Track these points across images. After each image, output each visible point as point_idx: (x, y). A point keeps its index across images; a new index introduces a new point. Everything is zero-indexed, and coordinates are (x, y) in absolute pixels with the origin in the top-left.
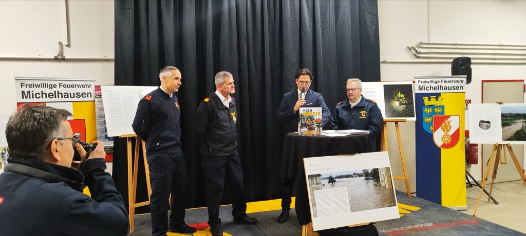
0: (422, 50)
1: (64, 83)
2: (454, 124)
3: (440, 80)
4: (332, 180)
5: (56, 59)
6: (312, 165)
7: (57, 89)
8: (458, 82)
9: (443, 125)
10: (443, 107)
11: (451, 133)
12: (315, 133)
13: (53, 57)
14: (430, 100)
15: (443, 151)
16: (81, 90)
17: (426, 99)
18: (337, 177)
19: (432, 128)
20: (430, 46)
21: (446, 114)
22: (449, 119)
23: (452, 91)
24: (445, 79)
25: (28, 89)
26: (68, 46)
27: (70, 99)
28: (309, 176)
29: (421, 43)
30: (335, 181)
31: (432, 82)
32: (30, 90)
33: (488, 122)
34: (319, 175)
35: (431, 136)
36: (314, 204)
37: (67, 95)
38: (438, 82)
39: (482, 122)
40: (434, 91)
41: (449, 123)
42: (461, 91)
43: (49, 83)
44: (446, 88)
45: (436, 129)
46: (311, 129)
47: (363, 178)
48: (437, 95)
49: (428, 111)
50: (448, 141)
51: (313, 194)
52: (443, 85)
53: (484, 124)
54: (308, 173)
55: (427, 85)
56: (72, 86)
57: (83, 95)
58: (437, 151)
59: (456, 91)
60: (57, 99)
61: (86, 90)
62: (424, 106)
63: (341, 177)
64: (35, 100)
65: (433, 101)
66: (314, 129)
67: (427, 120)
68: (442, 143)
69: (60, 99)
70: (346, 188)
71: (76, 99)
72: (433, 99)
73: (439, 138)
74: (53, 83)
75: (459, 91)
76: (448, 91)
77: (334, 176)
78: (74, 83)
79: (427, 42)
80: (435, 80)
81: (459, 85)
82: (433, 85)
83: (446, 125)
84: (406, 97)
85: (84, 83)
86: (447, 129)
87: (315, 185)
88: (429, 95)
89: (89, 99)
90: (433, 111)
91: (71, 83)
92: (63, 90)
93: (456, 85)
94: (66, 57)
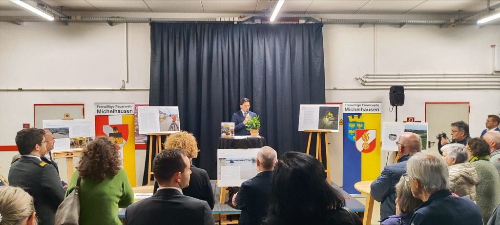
0: (368, 80)
1: (118, 105)
2: (371, 135)
3: (361, 104)
4: (232, 162)
5: (121, 90)
6: (221, 153)
7: (115, 108)
8: (375, 105)
9: (364, 136)
10: (363, 123)
11: (369, 142)
12: (230, 136)
13: (119, 89)
14: (353, 118)
15: (363, 155)
16: (127, 109)
17: (350, 117)
18: (235, 161)
19: (354, 138)
20: (375, 77)
21: (365, 128)
22: (368, 132)
23: (370, 112)
24: (365, 104)
25: (100, 109)
26: (127, 82)
27: (121, 114)
28: (219, 159)
29: (367, 75)
30: (233, 162)
31: (355, 105)
32: (101, 109)
33: (395, 135)
34: (225, 159)
35: (354, 143)
36: (220, 174)
37: (119, 112)
38: (360, 105)
39: (391, 135)
40: (357, 112)
41: (368, 135)
42: (377, 112)
43: (111, 105)
44: (366, 110)
45: (358, 139)
46: (227, 134)
47: (251, 162)
48: (359, 115)
49: (351, 125)
50: (367, 147)
51: (220, 168)
52: (364, 107)
53: (392, 136)
54: (219, 157)
55: (351, 107)
56: (122, 107)
57: (128, 111)
58: (358, 155)
59: (373, 112)
60: (114, 114)
61: (129, 109)
62: (349, 121)
63: (237, 160)
64: (103, 114)
65: (356, 118)
66: (229, 134)
67: (351, 132)
68: (362, 149)
69: (116, 114)
70: (240, 167)
71: (124, 114)
72: (356, 117)
73: (360, 145)
74: (112, 105)
75: (376, 112)
76: (367, 112)
77: (233, 160)
78: (123, 105)
79: (373, 74)
80: (358, 104)
81: (376, 108)
82: (356, 107)
83: (365, 136)
84: (334, 116)
85: (129, 105)
86: (366, 139)
87: (222, 164)
88: (353, 115)
89: (131, 113)
90: (356, 126)
91: (122, 105)
92: (117, 109)
93: (373, 108)
94: (126, 89)
